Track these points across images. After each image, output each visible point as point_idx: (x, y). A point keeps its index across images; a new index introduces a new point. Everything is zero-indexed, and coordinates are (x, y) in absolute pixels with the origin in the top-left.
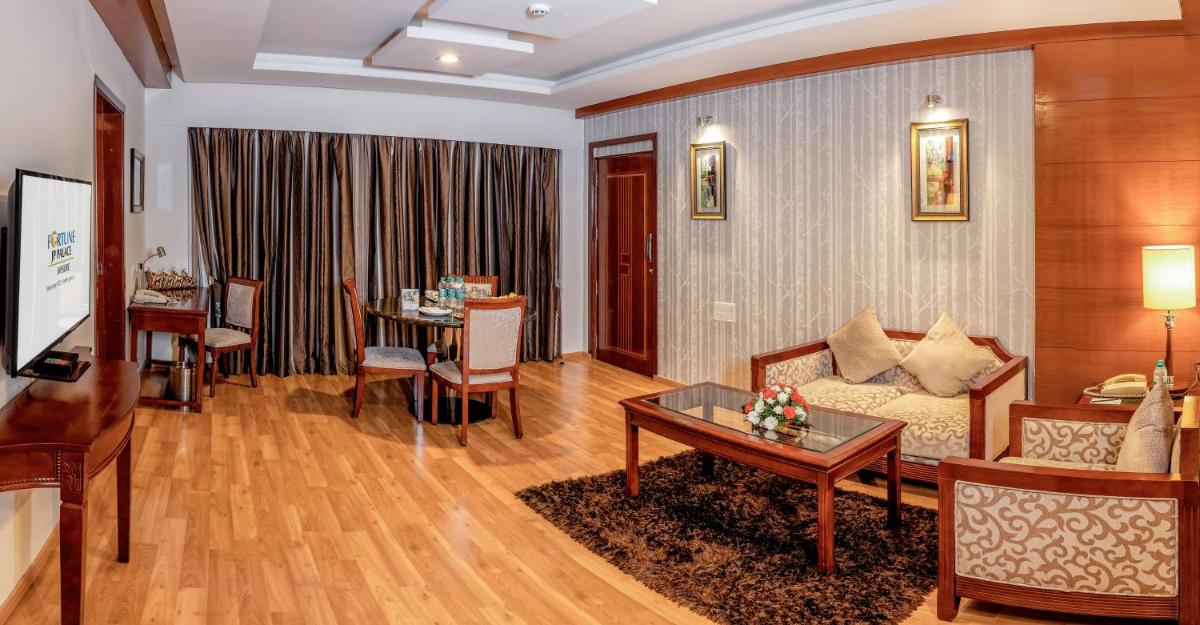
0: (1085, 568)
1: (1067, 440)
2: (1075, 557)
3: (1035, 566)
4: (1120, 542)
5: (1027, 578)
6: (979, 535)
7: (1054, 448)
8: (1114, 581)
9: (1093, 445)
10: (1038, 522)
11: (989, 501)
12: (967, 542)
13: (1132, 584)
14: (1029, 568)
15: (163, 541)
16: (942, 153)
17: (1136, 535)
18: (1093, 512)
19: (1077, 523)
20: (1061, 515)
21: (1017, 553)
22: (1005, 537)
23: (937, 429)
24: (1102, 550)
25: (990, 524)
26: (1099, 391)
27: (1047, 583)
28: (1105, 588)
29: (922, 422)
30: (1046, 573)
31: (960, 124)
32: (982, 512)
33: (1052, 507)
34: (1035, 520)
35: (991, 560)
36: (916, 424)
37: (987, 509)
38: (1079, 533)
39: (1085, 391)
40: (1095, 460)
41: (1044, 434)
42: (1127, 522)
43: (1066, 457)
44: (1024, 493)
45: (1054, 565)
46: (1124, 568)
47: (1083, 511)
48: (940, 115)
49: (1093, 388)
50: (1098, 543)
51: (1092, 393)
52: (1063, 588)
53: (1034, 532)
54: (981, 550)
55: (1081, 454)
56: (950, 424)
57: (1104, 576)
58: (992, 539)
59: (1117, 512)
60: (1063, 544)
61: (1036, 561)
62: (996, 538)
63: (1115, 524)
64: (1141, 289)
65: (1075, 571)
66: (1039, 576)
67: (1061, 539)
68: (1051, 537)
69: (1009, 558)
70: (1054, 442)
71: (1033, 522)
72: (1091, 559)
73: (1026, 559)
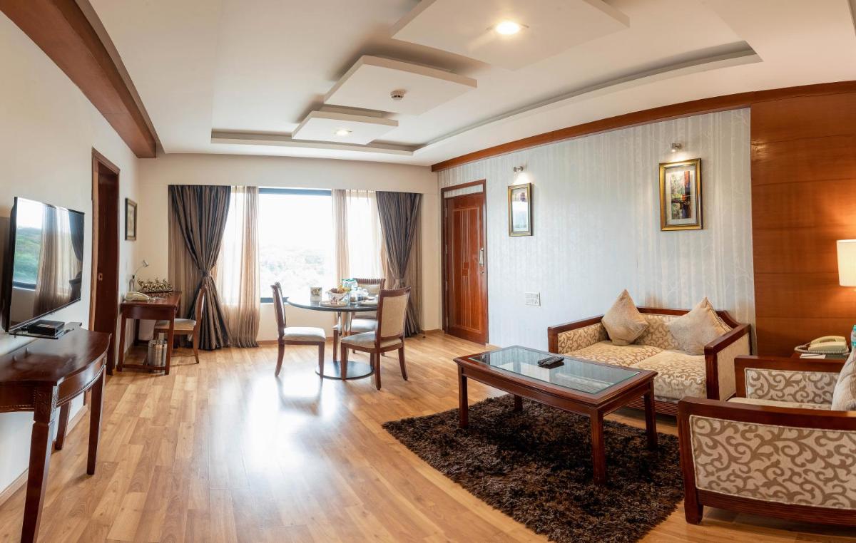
0: (801, 485)
1: (782, 385)
2: (791, 477)
3: (760, 484)
4: (828, 465)
5: (754, 492)
6: (712, 458)
7: (771, 390)
8: (827, 497)
9: (803, 389)
10: (758, 448)
11: (717, 431)
12: (703, 463)
13: (842, 499)
14: (755, 485)
15: (123, 460)
16: (682, 183)
17: (841, 460)
18: (803, 441)
19: (790, 449)
20: (777, 443)
21: (743, 472)
22: (733, 459)
23: (682, 378)
24: (813, 472)
25: (720, 449)
26: (807, 349)
27: (770, 496)
28: (820, 502)
29: (671, 372)
30: (769, 488)
31: (695, 162)
32: (713, 440)
33: (768, 437)
34: (756, 446)
35: (724, 478)
36: (667, 374)
37: (717, 438)
38: (793, 458)
39: (796, 349)
40: (805, 400)
41: (762, 380)
42: (832, 449)
43: (782, 399)
44: (745, 425)
45: (775, 482)
46: (834, 486)
47: (794, 440)
48: (681, 157)
49: (803, 346)
50: (809, 466)
51: (801, 351)
52: (784, 501)
53: (755, 455)
54: (715, 470)
55: (794, 396)
56: (692, 374)
57: (817, 492)
58: (722, 460)
59: (823, 441)
60: (780, 466)
61: (760, 480)
62: (725, 460)
63: (822, 451)
64: (836, 272)
65: (793, 488)
66: (763, 490)
67: (778, 462)
68: (769, 460)
69: (738, 476)
70: (770, 386)
71: (754, 448)
72: (804, 478)
73: (751, 477)
